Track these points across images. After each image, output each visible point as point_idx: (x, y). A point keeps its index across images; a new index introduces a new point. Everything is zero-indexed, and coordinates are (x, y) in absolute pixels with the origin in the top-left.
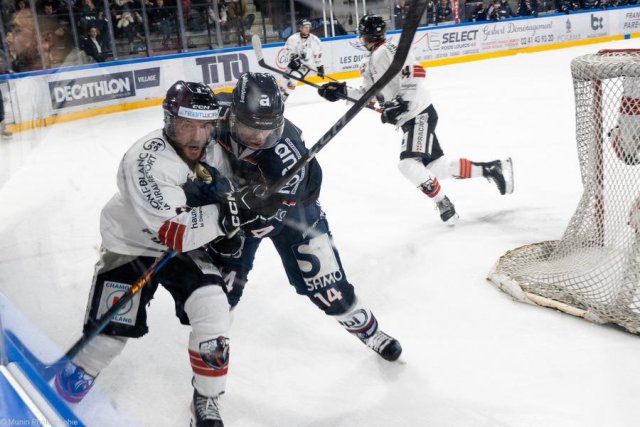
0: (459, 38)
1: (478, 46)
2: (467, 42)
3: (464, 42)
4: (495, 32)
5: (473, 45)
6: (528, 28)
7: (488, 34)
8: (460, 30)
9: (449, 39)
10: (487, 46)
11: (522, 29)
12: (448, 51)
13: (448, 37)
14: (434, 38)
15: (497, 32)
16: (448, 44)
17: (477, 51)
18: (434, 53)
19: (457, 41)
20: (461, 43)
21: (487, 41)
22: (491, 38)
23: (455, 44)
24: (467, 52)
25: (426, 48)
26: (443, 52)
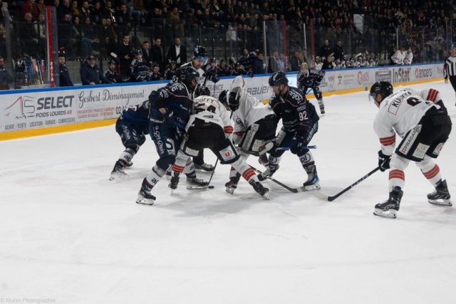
0: (55, 104)
1: (74, 115)
2: (63, 109)
3: (60, 109)
4: (91, 99)
5: (70, 112)
6: (122, 97)
7: (84, 100)
8: (56, 94)
9: (44, 104)
10: (82, 114)
11: (117, 97)
12: (44, 119)
13: (43, 102)
14: (28, 103)
15: (93, 99)
16: (43, 111)
17: (73, 120)
18: (28, 121)
19: (53, 107)
20: (56, 110)
21: (83, 109)
22: (87, 105)
23: (51, 110)
24: (63, 121)
25: (20, 115)
26: (39, 119)
